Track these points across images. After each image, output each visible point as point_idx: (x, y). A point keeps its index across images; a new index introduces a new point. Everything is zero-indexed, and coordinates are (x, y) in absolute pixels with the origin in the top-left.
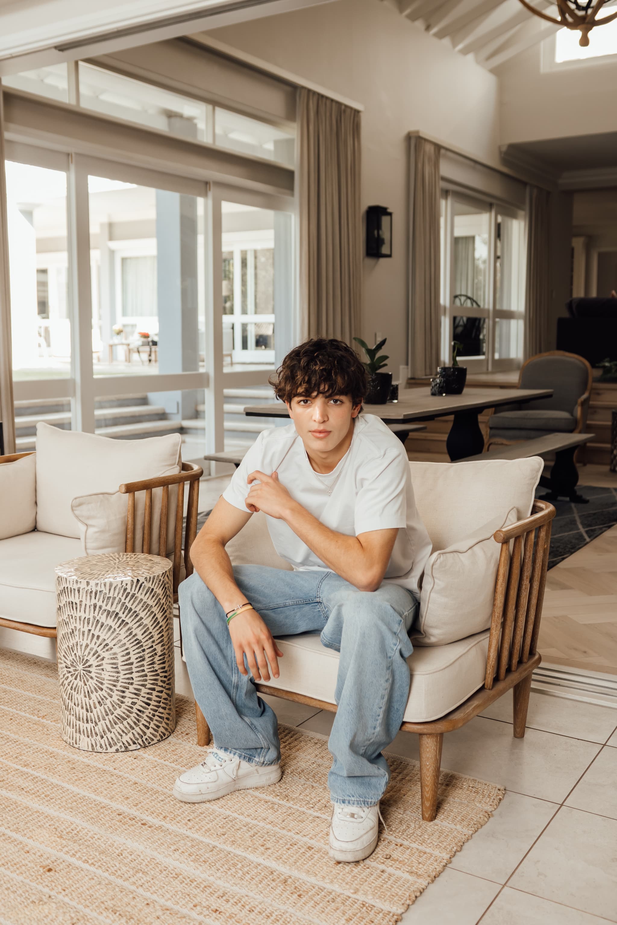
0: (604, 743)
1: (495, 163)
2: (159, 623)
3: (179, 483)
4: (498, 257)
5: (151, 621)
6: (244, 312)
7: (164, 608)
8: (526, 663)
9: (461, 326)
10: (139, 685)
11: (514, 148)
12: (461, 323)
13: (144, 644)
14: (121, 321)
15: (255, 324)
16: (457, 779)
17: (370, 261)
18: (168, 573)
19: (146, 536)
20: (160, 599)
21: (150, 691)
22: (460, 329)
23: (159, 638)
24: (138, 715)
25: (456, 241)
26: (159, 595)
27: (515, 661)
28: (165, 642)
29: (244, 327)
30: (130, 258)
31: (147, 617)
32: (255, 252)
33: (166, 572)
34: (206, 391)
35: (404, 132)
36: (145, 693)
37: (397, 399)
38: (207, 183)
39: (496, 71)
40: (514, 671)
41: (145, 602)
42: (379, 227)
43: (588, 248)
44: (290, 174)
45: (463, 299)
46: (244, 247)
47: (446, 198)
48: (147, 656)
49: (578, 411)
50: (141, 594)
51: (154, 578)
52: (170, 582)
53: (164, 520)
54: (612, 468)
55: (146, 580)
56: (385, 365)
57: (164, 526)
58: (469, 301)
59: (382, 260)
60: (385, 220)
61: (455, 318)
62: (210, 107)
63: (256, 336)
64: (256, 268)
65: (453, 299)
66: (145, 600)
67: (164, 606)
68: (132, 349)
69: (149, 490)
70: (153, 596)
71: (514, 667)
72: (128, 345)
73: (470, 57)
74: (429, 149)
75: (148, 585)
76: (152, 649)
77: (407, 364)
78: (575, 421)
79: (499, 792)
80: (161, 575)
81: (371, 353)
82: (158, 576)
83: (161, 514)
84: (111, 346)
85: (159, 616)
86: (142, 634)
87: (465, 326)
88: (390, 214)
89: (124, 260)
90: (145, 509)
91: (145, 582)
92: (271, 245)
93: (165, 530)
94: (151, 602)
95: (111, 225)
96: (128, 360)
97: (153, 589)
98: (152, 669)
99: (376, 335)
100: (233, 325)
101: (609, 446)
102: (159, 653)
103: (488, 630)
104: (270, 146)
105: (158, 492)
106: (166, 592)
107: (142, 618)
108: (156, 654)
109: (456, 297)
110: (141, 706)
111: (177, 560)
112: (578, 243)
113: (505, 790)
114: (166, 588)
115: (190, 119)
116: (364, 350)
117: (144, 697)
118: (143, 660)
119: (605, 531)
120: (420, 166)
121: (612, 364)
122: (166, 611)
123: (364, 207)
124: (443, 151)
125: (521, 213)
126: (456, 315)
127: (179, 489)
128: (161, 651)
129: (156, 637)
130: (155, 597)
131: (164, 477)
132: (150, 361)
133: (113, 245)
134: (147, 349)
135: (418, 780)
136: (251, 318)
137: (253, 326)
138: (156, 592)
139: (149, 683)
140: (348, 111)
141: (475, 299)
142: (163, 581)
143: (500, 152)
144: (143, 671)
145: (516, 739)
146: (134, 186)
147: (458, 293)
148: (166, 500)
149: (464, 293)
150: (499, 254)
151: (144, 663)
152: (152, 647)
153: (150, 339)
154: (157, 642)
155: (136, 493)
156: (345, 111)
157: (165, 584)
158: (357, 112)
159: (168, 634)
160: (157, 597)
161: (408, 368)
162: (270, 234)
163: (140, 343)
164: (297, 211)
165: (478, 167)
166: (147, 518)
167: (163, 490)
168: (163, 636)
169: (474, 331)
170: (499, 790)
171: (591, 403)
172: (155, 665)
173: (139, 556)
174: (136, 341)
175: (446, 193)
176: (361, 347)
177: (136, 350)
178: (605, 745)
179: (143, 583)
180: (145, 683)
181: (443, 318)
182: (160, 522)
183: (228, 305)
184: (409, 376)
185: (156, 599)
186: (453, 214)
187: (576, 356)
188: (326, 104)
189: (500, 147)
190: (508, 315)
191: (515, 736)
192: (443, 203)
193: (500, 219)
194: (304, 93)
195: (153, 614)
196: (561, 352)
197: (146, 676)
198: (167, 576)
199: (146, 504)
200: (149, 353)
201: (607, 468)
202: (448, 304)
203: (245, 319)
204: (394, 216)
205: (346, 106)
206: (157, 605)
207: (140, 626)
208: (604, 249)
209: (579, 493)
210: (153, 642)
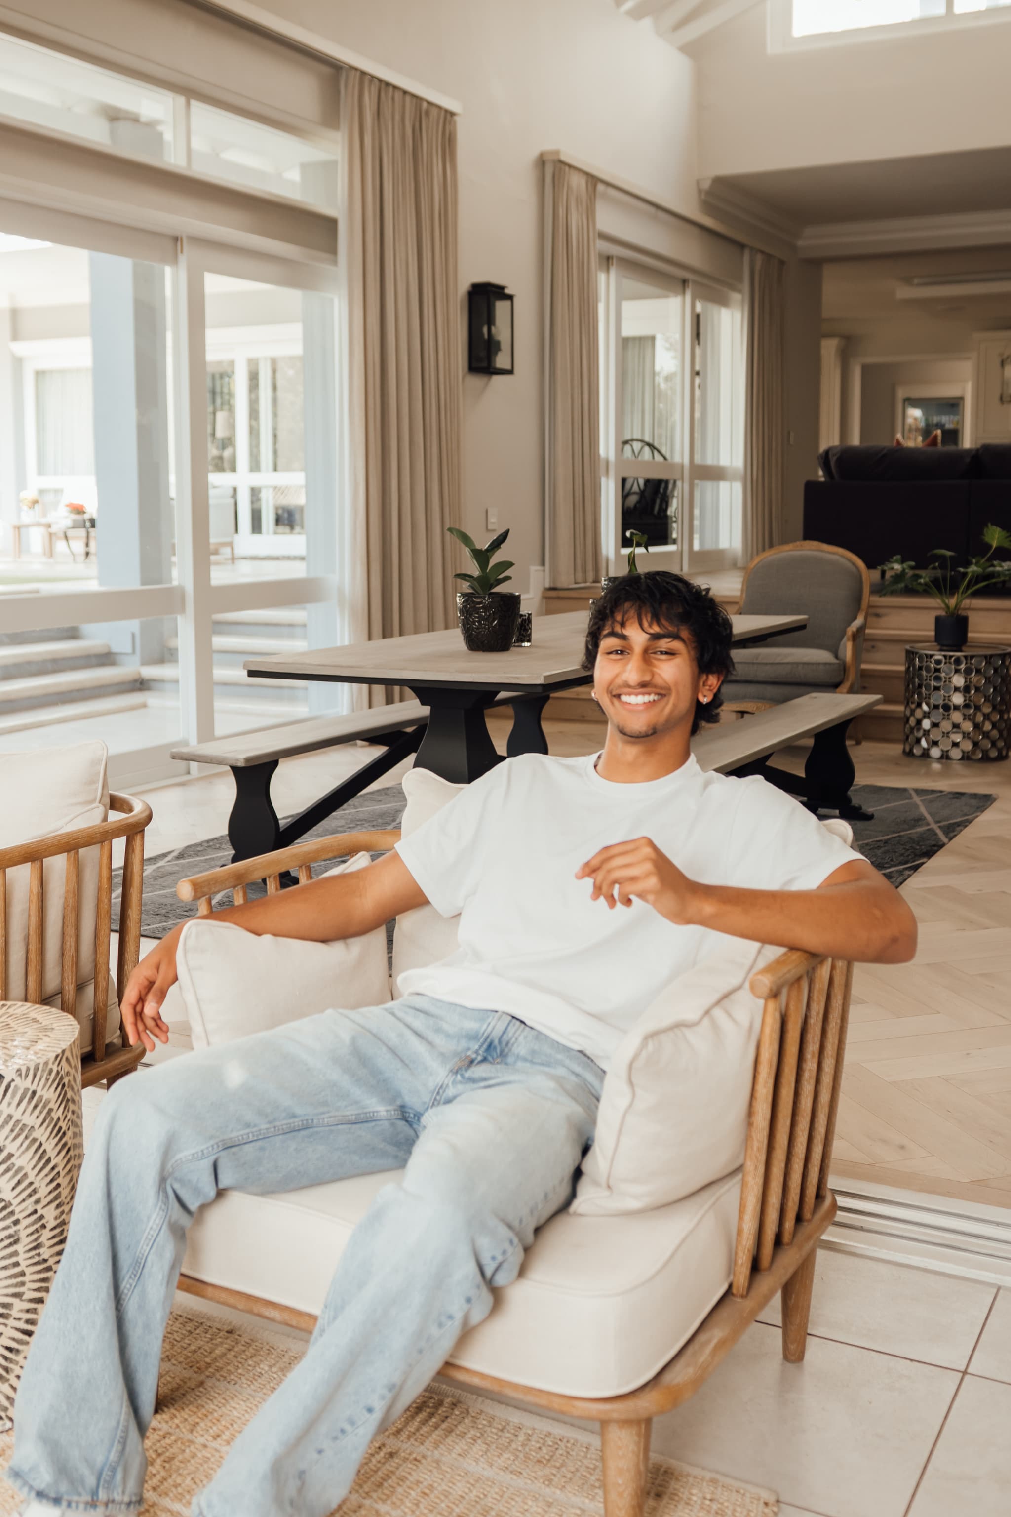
0: (962, 1368)
1: (691, 209)
2: (49, 1161)
3: (102, 842)
4: (698, 374)
5: (32, 1158)
6: (255, 466)
7: (60, 1128)
8: (809, 1221)
9: (635, 493)
10: (7, 1295)
11: (721, 182)
12: (635, 488)
13: (17, 1210)
14: (35, 483)
15: (275, 488)
16: (677, 1479)
17: (476, 381)
18: (68, 1054)
19: (33, 956)
20: (51, 1110)
21: (32, 1306)
22: (633, 500)
23: (50, 1192)
24: (6, 1358)
25: (625, 343)
26: (48, 1102)
27: (789, 1224)
28: (63, 1197)
29: (255, 493)
30: (51, 372)
31: (23, 1152)
32: (274, 362)
33: (63, 1052)
34: (180, 619)
35: (534, 153)
36: (21, 1311)
37: (529, 641)
38: (176, 239)
39: (691, 50)
40: (788, 1244)
41: (18, 1121)
42: (490, 321)
43: (845, 357)
44: (331, 224)
45: (637, 446)
46: (254, 354)
47: (608, 270)
48: (23, 1234)
49: (848, 650)
50: (9, 1104)
51: (36, 1069)
52: (72, 1071)
53: (71, 919)
54: (907, 749)
55: (20, 1075)
56: (508, 578)
57: (71, 931)
58: (647, 449)
59: (496, 379)
60: (501, 308)
61: (624, 480)
62: (181, 100)
63: (277, 508)
64: (275, 388)
65: (620, 446)
66: (17, 1115)
67: (60, 1124)
68: (55, 534)
69: (38, 863)
70: (35, 1107)
71: (786, 1237)
72: (49, 526)
73: (647, 23)
74: (577, 182)
75: (23, 1084)
76: (35, 1217)
77: (543, 564)
78: (843, 668)
79: (766, 1510)
80: (52, 1059)
81: (482, 556)
82: (46, 1063)
83: (64, 908)
84: (18, 528)
85: (50, 1146)
86: (13, 1189)
87: (642, 493)
88: (510, 298)
89: (39, 374)
90: (30, 901)
91: (18, 1079)
92: (298, 350)
93: (73, 940)
94: (30, 1120)
95: (15, 313)
96: (50, 552)
97: (34, 1093)
98: (36, 1259)
99: (487, 511)
100: (235, 490)
101: (900, 708)
102: (52, 1223)
103: (740, 1169)
104: (294, 175)
105: (58, 864)
106: (66, 1093)
107: (10, 1156)
108: (44, 1226)
109: (626, 443)
110: (14, 1339)
111: (101, 997)
112: (829, 348)
113: (778, 1501)
114: (64, 1085)
115: (151, 125)
116: (467, 551)
117: (19, 1319)
118: (16, 1242)
119: (909, 876)
120: (561, 212)
121: (905, 565)
122: (64, 1134)
123: (464, 287)
124: (601, 187)
125: (736, 297)
126: (625, 475)
127: (101, 855)
128: (56, 1218)
129: (43, 1191)
130: (39, 1109)
131: (67, 834)
132: (87, 554)
133: (20, 348)
134: (82, 532)
135: (597, 1484)
136: (266, 478)
137: (271, 490)
138: (41, 1097)
139: (29, 1289)
140: (434, 112)
141: (656, 445)
142: (58, 1072)
143: (700, 191)
144: (17, 1264)
145: (788, 1365)
146: (48, 244)
147: (628, 437)
148: (74, 879)
149: (637, 435)
150: (697, 368)
151: (19, 1247)
152: (35, 1212)
153: (87, 516)
154: (44, 1202)
155: (7, 870)
156: (427, 113)
157: (62, 1078)
158: (450, 114)
159: (71, 1180)
160: (44, 1107)
161: (544, 571)
162: (296, 330)
163: (68, 523)
164: (344, 292)
165: (661, 215)
166: (34, 920)
167: (68, 859)
168: (58, 1185)
169: (658, 501)
170: (766, 1504)
171: (867, 631)
172: (41, 1251)
173: (11, 1011)
174: (62, 519)
175: (607, 260)
176: (463, 546)
177: (62, 535)
178: (965, 1373)
179: (13, 1080)
180: (21, 1289)
181: (603, 480)
182: (64, 923)
183: (227, 453)
184: (547, 585)
185: (41, 1112)
186: (621, 297)
187: (840, 550)
188: (393, 99)
189: (698, 182)
190: (714, 474)
191: (786, 1357)
192: (602, 277)
193: (699, 308)
194: (354, 78)
195: (37, 1144)
196: (815, 544)
197: (23, 1274)
198: (67, 1060)
199: (31, 891)
200: (84, 540)
201: (896, 749)
202: (612, 457)
203: (257, 479)
204: (515, 300)
205: (429, 103)
206: (45, 1125)
207: (7, 1170)
208: (870, 360)
209: (855, 802)
210: (38, 1201)
